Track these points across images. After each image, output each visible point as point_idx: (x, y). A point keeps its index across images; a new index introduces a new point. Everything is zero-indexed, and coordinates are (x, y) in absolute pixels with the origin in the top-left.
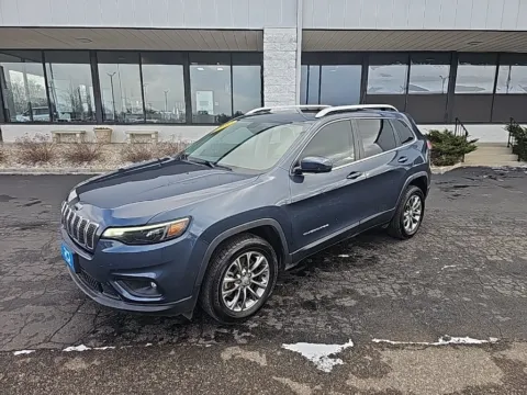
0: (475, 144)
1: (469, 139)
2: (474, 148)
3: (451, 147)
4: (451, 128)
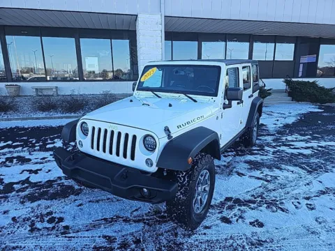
0: (270, 91)
1: (266, 88)
2: (270, 94)
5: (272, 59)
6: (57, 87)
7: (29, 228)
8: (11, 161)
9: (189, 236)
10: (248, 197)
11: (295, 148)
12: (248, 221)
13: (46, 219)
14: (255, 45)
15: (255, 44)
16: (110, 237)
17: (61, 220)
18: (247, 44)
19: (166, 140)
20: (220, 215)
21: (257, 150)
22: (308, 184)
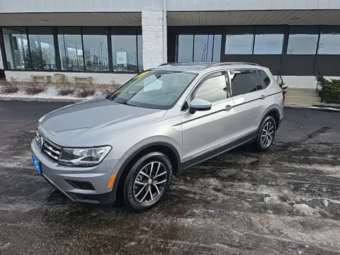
5: (315, 53)
6: (90, 77)
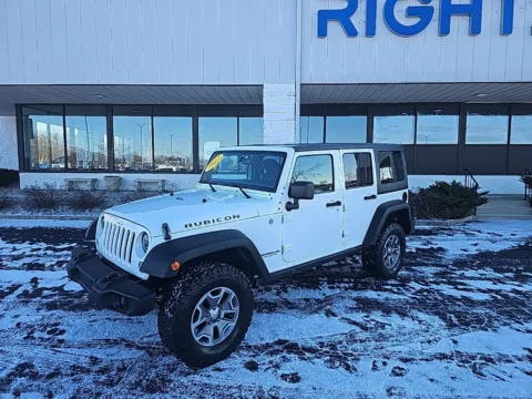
0: (486, 196)
1: (479, 191)
2: (484, 201)
3: (459, 199)
4: (460, 179)
6: (163, 181)
7: (25, 335)
8: (60, 266)
9: (187, 374)
10: (313, 344)
11: (464, 290)
12: (280, 372)
13: (49, 329)
14: (470, 119)
15: (468, 117)
16: (96, 358)
17: (62, 332)
18: (456, 118)
19: (162, 240)
20: (248, 359)
21: (392, 285)
22: (429, 342)
